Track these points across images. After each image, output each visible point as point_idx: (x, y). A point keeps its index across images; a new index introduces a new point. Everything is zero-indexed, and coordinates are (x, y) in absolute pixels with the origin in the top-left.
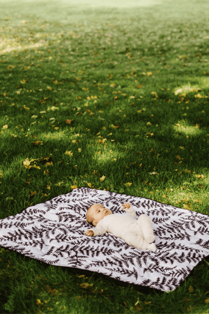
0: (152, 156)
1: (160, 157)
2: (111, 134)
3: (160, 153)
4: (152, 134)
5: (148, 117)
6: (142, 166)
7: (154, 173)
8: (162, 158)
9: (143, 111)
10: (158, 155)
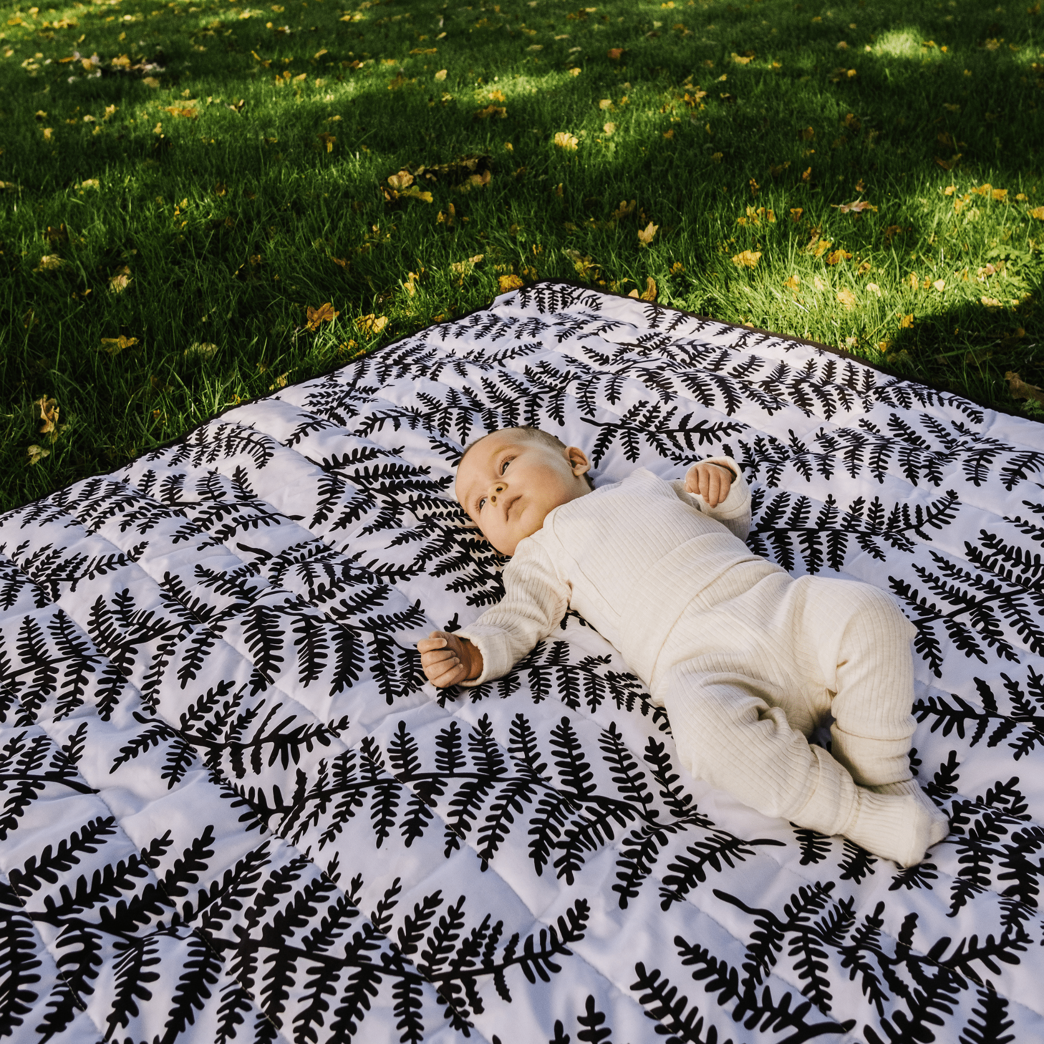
0: (850, 138)
1: (877, 141)
2: (723, 78)
3: (879, 127)
4: (851, 72)
5: (841, 31)
6: (812, 175)
7: (857, 206)
8: (887, 144)
9: (825, 19)
10: (873, 134)
